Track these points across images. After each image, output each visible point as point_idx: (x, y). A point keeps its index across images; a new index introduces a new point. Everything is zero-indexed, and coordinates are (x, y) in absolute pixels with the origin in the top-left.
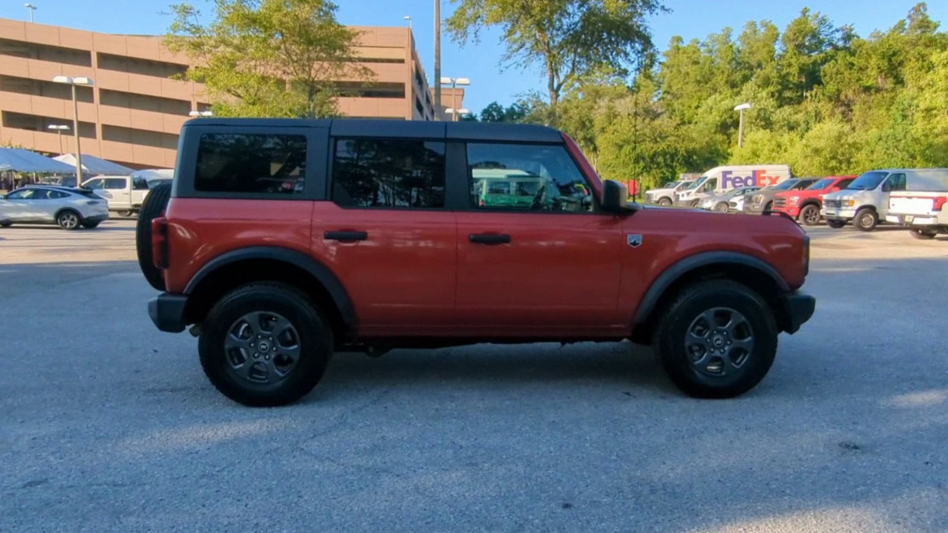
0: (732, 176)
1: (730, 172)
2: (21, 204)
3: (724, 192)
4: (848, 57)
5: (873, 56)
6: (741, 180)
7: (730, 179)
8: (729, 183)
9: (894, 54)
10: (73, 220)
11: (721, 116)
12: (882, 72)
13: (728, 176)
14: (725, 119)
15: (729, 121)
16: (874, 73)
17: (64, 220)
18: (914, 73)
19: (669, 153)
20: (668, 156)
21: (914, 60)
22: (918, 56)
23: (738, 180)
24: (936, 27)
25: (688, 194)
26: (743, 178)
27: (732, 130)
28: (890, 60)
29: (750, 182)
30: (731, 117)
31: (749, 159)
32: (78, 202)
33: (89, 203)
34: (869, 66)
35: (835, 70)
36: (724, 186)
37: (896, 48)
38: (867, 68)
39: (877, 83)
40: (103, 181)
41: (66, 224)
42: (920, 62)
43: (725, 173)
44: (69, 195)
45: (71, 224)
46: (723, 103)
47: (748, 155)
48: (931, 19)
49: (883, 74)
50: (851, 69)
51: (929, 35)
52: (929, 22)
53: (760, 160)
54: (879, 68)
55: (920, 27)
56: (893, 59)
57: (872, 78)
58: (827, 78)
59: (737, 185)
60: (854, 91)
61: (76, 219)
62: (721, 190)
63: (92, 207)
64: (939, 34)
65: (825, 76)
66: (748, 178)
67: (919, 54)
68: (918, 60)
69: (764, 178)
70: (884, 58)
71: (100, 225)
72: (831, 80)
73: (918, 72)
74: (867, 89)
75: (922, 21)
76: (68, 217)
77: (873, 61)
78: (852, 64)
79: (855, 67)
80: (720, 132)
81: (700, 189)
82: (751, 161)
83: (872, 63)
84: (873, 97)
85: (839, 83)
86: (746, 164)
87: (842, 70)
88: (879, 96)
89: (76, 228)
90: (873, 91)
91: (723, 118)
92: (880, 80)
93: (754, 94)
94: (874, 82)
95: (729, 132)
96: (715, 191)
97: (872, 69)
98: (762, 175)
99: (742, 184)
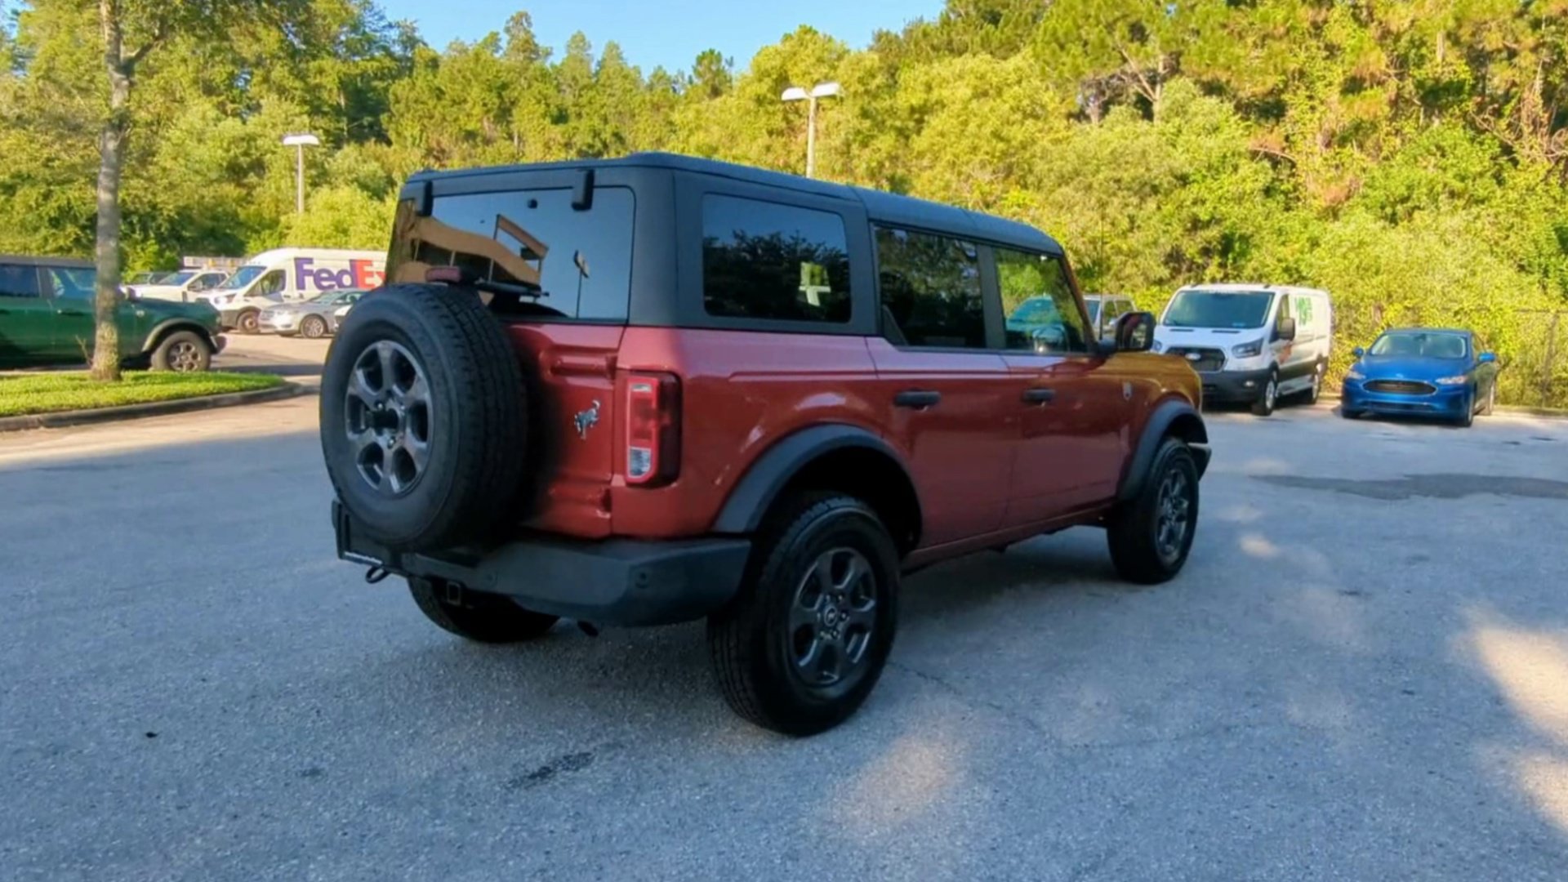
0: (315, 267)
1: (310, 261)
3: (301, 296)
4: (430, 77)
5: (473, 83)
6: (331, 277)
7: (310, 273)
8: (309, 280)
9: (504, 86)
11: (228, 150)
12: (488, 112)
13: (307, 267)
14: (236, 157)
15: (244, 161)
16: (478, 110)
18: (535, 122)
19: (136, 212)
20: (135, 219)
21: (534, 101)
22: (539, 97)
23: (324, 275)
24: (548, 54)
25: (230, 298)
26: (335, 272)
27: (252, 178)
28: (500, 96)
29: (347, 280)
30: (246, 154)
31: (328, 237)
34: (469, 99)
35: (412, 95)
36: (301, 285)
37: (505, 77)
38: (465, 101)
39: (482, 128)
42: (543, 106)
43: (299, 262)
46: (221, 125)
47: (328, 231)
48: (536, 41)
49: (491, 115)
50: (439, 98)
51: (537, 63)
52: (536, 45)
53: (354, 240)
54: (485, 105)
55: (524, 51)
56: (504, 93)
57: (475, 119)
58: (401, 107)
59: (325, 284)
60: (451, 135)
62: (296, 293)
64: (553, 66)
65: (398, 101)
66: (343, 272)
67: (540, 92)
68: (539, 102)
69: (371, 274)
70: (491, 91)
72: (408, 111)
73: (541, 120)
74: (470, 135)
75: (527, 42)
77: (475, 92)
78: (442, 92)
79: (447, 96)
80: (229, 181)
81: (253, 288)
82: (333, 240)
83: (473, 94)
84: (479, 150)
85: (421, 118)
86: (326, 247)
87: (424, 98)
88: (489, 149)
90: (479, 139)
91: (232, 153)
92: (486, 124)
93: (286, 118)
94: (479, 125)
95: (246, 181)
96: (283, 293)
97: (474, 105)
98: (367, 269)
99: (333, 283)
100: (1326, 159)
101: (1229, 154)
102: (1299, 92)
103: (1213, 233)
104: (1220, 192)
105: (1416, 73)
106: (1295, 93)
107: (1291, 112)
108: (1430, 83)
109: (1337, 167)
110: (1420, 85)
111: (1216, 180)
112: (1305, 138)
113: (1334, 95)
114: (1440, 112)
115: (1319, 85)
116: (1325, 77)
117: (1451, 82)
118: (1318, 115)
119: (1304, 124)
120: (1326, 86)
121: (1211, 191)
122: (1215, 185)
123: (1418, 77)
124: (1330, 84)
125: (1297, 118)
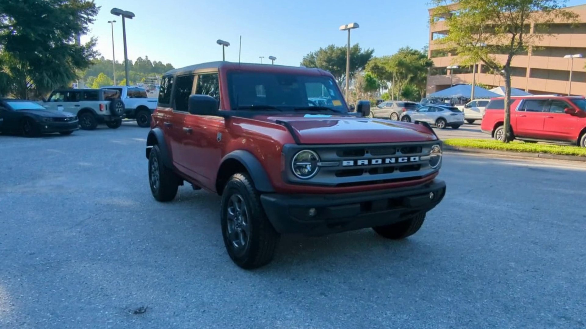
2: (423, 114)
10: (443, 123)
17: (439, 123)
32: (446, 114)
33: (452, 115)
40: (477, 102)
41: (439, 126)
44: (443, 110)
45: (442, 126)
61: (444, 123)
63: (453, 117)
71: (460, 127)
76: (441, 122)
89: (444, 128)
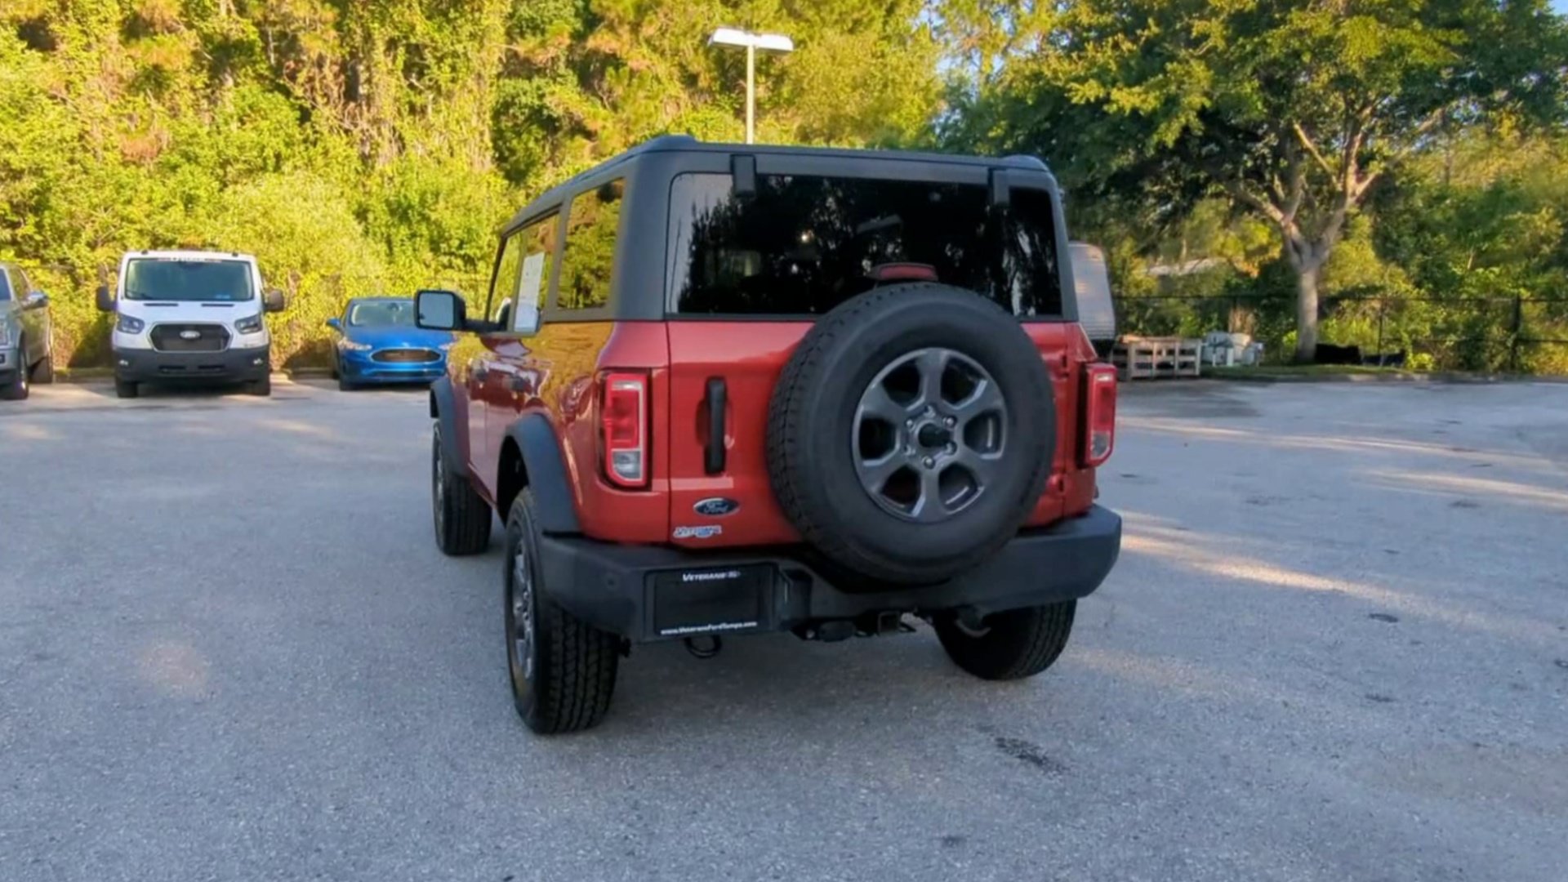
100: (114, 107)
101: (36, 92)
102: (68, 24)
103: (29, 184)
104: (31, 135)
105: (202, 25)
106: (64, 25)
107: (62, 47)
108: (218, 38)
109: (130, 118)
110: (206, 39)
111: (23, 121)
112: (85, 79)
113: (113, 35)
114: (233, 70)
115: (93, 19)
116: (99, 12)
117: (241, 41)
118: (94, 54)
119: (81, 63)
120: (100, 22)
121: (21, 136)
122: (23, 127)
123: (205, 30)
124: (106, 21)
125: (72, 54)
